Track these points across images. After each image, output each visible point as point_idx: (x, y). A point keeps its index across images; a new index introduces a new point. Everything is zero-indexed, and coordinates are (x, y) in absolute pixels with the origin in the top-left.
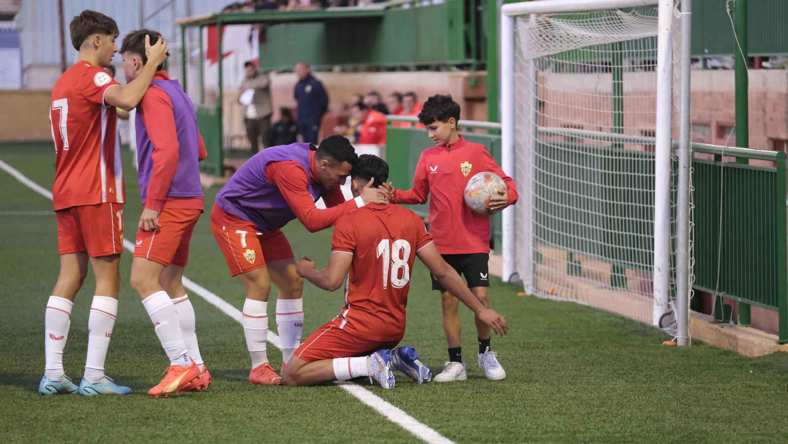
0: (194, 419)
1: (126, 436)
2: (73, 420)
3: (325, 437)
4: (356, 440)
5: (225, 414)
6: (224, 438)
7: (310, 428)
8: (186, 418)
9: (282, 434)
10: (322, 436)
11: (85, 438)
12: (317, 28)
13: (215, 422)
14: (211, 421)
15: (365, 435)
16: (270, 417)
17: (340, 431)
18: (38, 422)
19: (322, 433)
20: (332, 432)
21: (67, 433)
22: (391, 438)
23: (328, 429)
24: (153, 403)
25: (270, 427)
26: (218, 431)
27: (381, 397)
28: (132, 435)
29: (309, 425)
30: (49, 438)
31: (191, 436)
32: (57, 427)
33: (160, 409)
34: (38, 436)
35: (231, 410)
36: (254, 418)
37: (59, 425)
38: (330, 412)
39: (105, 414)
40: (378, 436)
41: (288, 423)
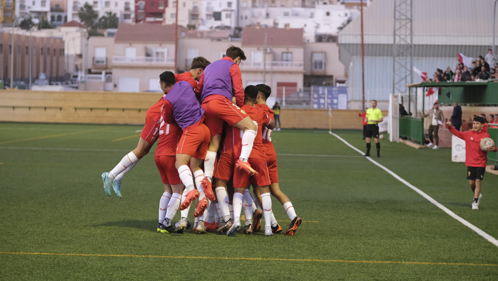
0: (413, 238)
1: (387, 243)
2: (367, 236)
3: (463, 247)
4: (475, 248)
5: (425, 236)
6: (425, 245)
7: (458, 243)
8: (410, 237)
9: (447, 245)
10: (462, 246)
11: (371, 243)
12: (462, 88)
13: (421, 239)
14: (419, 239)
15: (479, 247)
16: (442, 238)
17: (469, 245)
18: (354, 236)
19: (462, 245)
20: (466, 245)
21: (365, 241)
22: (490, 248)
23: (465, 244)
24: (397, 231)
25: (442, 242)
26: (422, 243)
27: (485, 232)
28: (389, 243)
29: (457, 242)
30: (358, 243)
31: (412, 244)
32: (361, 239)
33: (400, 233)
34: (353, 241)
35: (427, 235)
36: (436, 238)
37: (362, 238)
38: (465, 237)
39: (379, 234)
40: (485, 247)
41: (449, 241)
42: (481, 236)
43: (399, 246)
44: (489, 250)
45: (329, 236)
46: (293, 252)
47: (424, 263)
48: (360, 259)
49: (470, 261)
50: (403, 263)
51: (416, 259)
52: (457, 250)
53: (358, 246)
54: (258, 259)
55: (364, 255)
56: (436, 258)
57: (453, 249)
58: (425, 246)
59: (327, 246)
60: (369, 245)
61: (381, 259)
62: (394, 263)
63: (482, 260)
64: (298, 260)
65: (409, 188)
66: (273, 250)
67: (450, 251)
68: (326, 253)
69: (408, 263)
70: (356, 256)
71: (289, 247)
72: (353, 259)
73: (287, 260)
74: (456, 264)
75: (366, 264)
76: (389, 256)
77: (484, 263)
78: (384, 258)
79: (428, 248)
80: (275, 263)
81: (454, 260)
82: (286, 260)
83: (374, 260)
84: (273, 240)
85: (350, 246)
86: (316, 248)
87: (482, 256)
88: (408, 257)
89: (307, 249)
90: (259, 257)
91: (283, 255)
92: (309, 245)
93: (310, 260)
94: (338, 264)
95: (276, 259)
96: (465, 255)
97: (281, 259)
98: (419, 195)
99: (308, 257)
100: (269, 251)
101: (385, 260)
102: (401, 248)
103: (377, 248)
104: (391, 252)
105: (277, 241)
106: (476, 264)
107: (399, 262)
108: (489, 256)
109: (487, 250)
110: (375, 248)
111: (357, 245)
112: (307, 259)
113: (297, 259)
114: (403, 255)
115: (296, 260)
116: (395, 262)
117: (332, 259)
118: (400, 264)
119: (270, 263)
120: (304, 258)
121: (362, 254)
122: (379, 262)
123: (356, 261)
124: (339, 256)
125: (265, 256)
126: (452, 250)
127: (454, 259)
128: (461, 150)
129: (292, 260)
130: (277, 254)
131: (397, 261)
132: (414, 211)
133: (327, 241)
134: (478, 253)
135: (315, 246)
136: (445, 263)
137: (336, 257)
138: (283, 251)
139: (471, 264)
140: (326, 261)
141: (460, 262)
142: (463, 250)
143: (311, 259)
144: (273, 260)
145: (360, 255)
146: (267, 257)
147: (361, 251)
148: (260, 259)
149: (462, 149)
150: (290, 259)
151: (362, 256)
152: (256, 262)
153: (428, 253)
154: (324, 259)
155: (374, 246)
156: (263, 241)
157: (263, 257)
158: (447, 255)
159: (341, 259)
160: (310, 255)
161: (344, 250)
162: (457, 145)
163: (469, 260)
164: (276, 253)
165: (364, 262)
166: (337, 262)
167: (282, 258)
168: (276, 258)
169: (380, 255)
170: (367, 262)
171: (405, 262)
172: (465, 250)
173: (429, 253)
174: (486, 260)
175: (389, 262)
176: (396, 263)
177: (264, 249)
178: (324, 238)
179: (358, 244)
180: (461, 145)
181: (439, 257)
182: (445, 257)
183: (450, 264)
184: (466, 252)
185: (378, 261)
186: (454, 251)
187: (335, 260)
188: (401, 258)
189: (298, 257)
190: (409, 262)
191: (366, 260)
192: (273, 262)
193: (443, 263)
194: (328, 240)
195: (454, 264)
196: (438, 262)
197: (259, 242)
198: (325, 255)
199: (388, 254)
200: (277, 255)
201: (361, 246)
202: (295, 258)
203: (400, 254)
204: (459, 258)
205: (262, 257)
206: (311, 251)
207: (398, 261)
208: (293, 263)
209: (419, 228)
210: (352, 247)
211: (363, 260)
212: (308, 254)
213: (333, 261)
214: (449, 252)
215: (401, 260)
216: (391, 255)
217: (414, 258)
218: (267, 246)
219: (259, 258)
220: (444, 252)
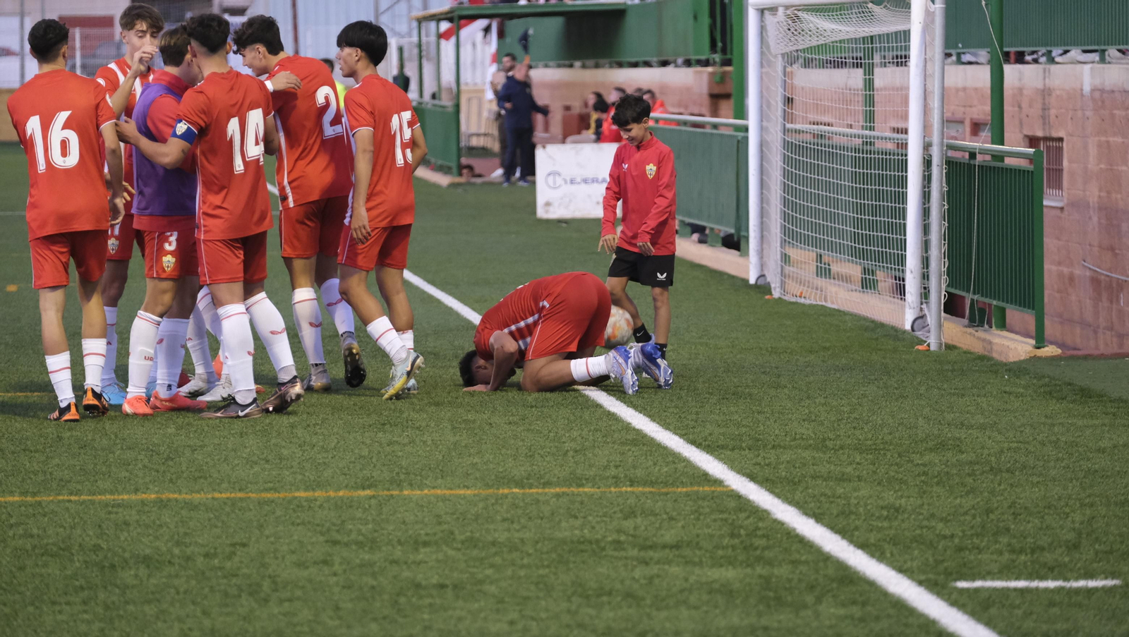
0: (432, 425)
1: (363, 443)
2: (309, 426)
3: (567, 444)
4: (598, 447)
5: (464, 421)
6: (463, 445)
7: (552, 434)
8: (424, 424)
9: (523, 440)
10: (564, 442)
11: (321, 444)
12: (558, 22)
13: (454, 428)
14: (450, 427)
15: (608, 443)
16: (510, 423)
17: (582, 438)
18: (273, 427)
19: (564, 440)
20: (574, 440)
21: (303, 439)
22: (635, 445)
23: (570, 436)
24: (390, 409)
25: (510, 433)
26: (457, 438)
27: (625, 403)
28: (368, 442)
29: (550, 431)
30: (284, 444)
31: (430, 442)
32: (292, 433)
33: (398, 415)
34: (273, 441)
35: (470, 416)
36: (494, 425)
37: (294, 431)
38: (572, 418)
39: (341, 419)
40: (623, 444)
41: (528, 430)
42: (613, 413)
43: (396, 447)
44: (633, 449)
45: (206, 428)
46: (107, 476)
47: (462, 492)
48: (291, 489)
49: (584, 482)
50: (406, 492)
51: (440, 481)
52: (549, 453)
53: (285, 452)
54: (10, 499)
55: (300, 477)
56: (493, 477)
57: (540, 451)
58: (466, 446)
59: (200, 457)
60: (315, 448)
61: (346, 487)
62: (382, 496)
63: (614, 477)
64: (121, 497)
65: (424, 292)
66: (51, 474)
67: (530, 456)
68: (197, 474)
69: (419, 492)
70: (278, 481)
71: (96, 465)
72: (271, 489)
73: (90, 498)
74: (547, 490)
75: (305, 501)
76: (369, 475)
77: (621, 485)
78: (356, 483)
79: (472, 451)
80: (56, 509)
81: (542, 481)
82: (89, 500)
83: (329, 487)
84: (51, 446)
85: (263, 453)
86: (171, 463)
87: (617, 467)
88: (419, 478)
89: (145, 466)
90: (12, 493)
91: (79, 487)
92: (152, 456)
93: (153, 496)
94: (230, 503)
95: (61, 498)
96: (570, 467)
97: (73, 498)
98: (450, 311)
99: (148, 489)
100: (40, 475)
101: (356, 488)
102: (400, 454)
103: (337, 457)
104: (372, 465)
105: (63, 449)
106: (599, 488)
107: (395, 493)
108: (635, 467)
109: (630, 450)
110: (330, 457)
111: (283, 450)
112: (145, 493)
113: (119, 494)
114: (406, 474)
115: (116, 497)
116: (386, 493)
117: (214, 490)
118: (398, 496)
119: (43, 508)
120: (136, 491)
121: (295, 473)
122: (341, 493)
123: (279, 492)
124: (234, 483)
125: (30, 490)
126: (536, 456)
127: (541, 477)
128: (560, 186)
129: (103, 497)
130: (63, 484)
131: (389, 490)
132: (435, 355)
133: (201, 443)
134: (605, 461)
135: (169, 458)
136: (517, 490)
137: (224, 485)
138: (80, 476)
139: (586, 490)
140: (199, 496)
141: (558, 484)
142: (566, 454)
143: (157, 492)
144: (52, 501)
145: (290, 479)
146: (34, 494)
147: (292, 467)
148: (16, 498)
149: (563, 182)
150: (99, 497)
151: (295, 479)
152: (5, 507)
153: (474, 465)
154: (193, 492)
155: (327, 451)
156: (24, 450)
157: (24, 493)
158: (523, 469)
159: (240, 490)
160: (155, 481)
161: (248, 467)
162: (549, 174)
163: (581, 479)
164: (61, 480)
165: (302, 494)
166: (228, 498)
167: (76, 495)
168: (59, 494)
169: (345, 475)
170: (310, 494)
171: (412, 490)
172: (571, 453)
173: (476, 463)
174: (626, 476)
175: (368, 492)
176: (387, 496)
177: (26, 470)
178: (192, 436)
179: (284, 447)
180: (559, 175)
181: (501, 475)
182: (518, 472)
183: (531, 491)
184: (573, 457)
185: (339, 490)
186: (542, 457)
187: (221, 493)
188: (401, 481)
189: (120, 488)
190: (422, 490)
191: (306, 490)
192: (52, 507)
193: (511, 488)
194: (203, 441)
195: (540, 491)
196: (498, 489)
197: (13, 453)
198: (195, 479)
199: (365, 472)
200: (63, 486)
201: (294, 453)
202: (112, 493)
203: (397, 470)
204: (555, 475)
205: (22, 494)
206: (158, 471)
207: (393, 489)
208: (107, 505)
209: (450, 399)
210: (270, 457)
211: (298, 489)
212: (147, 479)
213: (217, 495)
214: (528, 459)
215: (400, 485)
216: (374, 474)
217: (436, 478)
218: (35, 464)
219: (14, 496)
220: (515, 459)
